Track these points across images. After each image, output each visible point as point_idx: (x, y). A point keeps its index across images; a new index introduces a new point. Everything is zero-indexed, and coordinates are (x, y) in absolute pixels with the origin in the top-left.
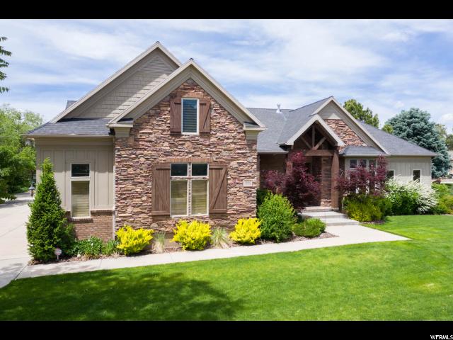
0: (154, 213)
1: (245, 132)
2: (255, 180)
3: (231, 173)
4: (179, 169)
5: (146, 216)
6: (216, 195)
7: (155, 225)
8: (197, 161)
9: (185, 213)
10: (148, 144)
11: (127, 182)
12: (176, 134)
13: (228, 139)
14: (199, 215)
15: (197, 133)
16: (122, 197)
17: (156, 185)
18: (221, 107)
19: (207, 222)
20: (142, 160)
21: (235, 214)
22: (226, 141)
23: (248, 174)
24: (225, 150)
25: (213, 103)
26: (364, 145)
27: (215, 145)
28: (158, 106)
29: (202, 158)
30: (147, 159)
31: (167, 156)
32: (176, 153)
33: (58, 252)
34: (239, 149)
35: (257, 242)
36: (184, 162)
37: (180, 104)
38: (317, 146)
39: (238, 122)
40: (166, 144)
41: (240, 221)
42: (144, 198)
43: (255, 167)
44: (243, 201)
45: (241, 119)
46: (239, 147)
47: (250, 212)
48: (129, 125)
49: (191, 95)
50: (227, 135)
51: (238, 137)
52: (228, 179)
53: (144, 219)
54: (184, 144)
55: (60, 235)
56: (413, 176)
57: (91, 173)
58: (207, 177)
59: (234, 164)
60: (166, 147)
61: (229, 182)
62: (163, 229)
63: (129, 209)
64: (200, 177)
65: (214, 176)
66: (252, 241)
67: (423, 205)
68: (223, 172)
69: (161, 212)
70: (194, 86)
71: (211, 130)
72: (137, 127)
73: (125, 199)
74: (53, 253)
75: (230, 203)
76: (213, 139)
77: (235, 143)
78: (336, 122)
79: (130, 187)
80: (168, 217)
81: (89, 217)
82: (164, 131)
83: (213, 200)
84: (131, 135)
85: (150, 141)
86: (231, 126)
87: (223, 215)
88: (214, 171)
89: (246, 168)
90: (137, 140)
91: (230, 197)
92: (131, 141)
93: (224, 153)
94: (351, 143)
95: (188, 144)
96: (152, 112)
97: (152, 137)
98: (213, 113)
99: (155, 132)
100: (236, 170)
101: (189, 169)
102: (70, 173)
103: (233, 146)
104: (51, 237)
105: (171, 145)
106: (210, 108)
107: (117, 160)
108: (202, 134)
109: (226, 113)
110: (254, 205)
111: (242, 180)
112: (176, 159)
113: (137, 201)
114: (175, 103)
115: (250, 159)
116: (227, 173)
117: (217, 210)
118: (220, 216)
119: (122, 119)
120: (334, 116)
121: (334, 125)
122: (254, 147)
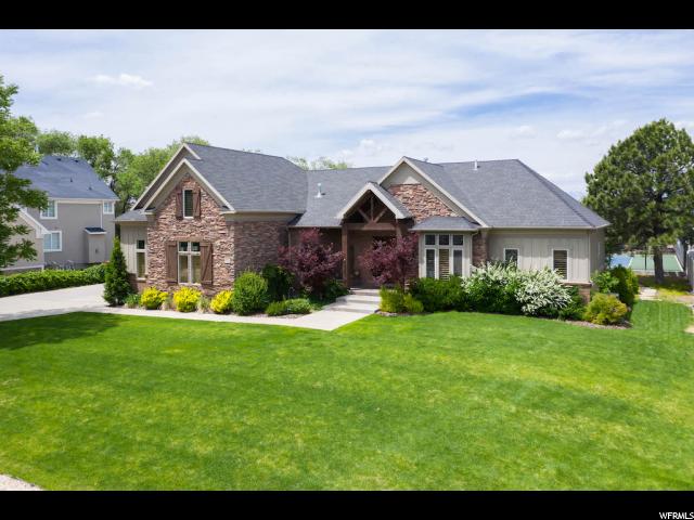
0: (169, 279)
1: (223, 215)
2: (232, 257)
3: (216, 252)
4: (184, 245)
5: (165, 281)
6: (204, 268)
7: (169, 289)
8: (194, 239)
9: (188, 282)
10: (165, 226)
12: (180, 218)
13: (213, 221)
14: (196, 284)
15: (193, 217)
17: (168, 259)
18: (207, 194)
19: (200, 291)
20: (162, 238)
21: (219, 286)
22: (211, 223)
23: (227, 252)
24: (211, 231)
25: (202, 191)
26: (453, 215)
27: (204, 226)
28: (169, 197)
29: (197, 237)
30: (164, 238)
31: (175, 235)
32: (180, 233)
34: (221, 230)
36: (186, 240)
37: (182, 193)
38: (377, 219)
39: (219, 207)
40: (174, 226)
41: (221, 293)
42: (163, 268)
43: (233, 245)
44: (225, 276)
45: (221, 204)
46: (221, 228)
47: (229, 285)
48: (151, 213)
49: (188, 186)
50: (212, 217)
51: (220, 219)
52: (213, 256)
53: (163, 283)
54: (184, 226)
56: (552, 259)
57: (145, 247)
58: (200, 253)
59: (218, 243)
60: (174, 228)
61: (214, 258)
64: (196, 253)
65: (203, 252)
67: (529, 302)
68: (208, 249)
69: (172, 280)
70: (190, 178)
71: (201, 214)
72: (157, 215)
74: (114, 301)
75: (215, 276)
76: (203, 221)
77: (218, 225)
78: (414, 187)
80: (177, 283)
81: (144, 279)
82: (173, 216)
83: (203, 272)
84: (154, 220)
85: (166, 224)
86: (215, 210)
87: (211, 286)
88: (203, 248)
89: (226, 246)
90: (158, 223)
91: (215, 271)
92: (155, 225)
93: (211, 233)
94: (434, 212)
95: (188, 226)
96: (166, 201)
97: (167, 221)
98: (202, 199)
99: (168, 217)
100: (219, 248)
101: (189, 246)
102: (136, 246)
103: (216, 227)
105: (178, 227)
106: (200, 196)
107: (148, 238)
108: (196, 218)
109: (211, 199)
110: (232, 280)
111: (223, 257)
112: (181, 238)
113: (159, 269)
114: (179, 194)
115: (229, 239)
116: (212, 250)
117: (206, 281)
118: (209, 285)
119: (148, 209)
120: (411, 180)
121: (411, 192)
122: (232, 228)
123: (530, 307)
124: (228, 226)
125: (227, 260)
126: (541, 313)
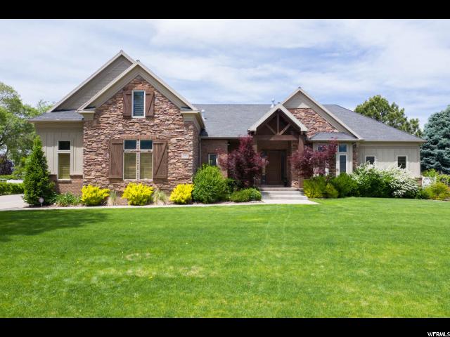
0: (110, 177)
1: (182, 115)
2: (191, 153)
3: (171, 147)
4: (130, 144)
5: (105, 179)
6: (158, 164)
7: (111, 186)
8: (144, 138)
9: (135, 178)
10: (107, 125)
11: (91, 153)
12: (127, 117)
13: (168, 120)
14: (146, 179)
15: (144, 117)
16: (88, 164)
17: (112, 156)
18: (163, 96)
19: (151, 186)
20: (103, 137)
21: (174, 180)
22: (167, 122)
23: (185, 149)
24: (166, 129)
25: (156, 93)
26: (335, 131)
27: (158, 126)
28: (114, 97)
29: (148, 135)
30: (106, 136)
31: (121, 134)
32: (127, 132)
33: (41, 200)
34: (178, 129)
35: (188, 202)
36: (134, 139)
37: (131, 95)
38: (282, 132)
39: (176, 107)
40: (120, 125)
41: (179, 186)
42: (104, 166)
43: (191, 143)
44: (182, 170)
45: (180, 105)
46: (177, 127)
47: (187, 179)
48: (92, 111)
49: (139, 88)
50: (168, 117)
51: (177, 119)
52: (168, 153)
53: (104, 181)
54: (133, 125)
55: (42, 188)
56: (397, 162)
57: (71, 147)
58: (152, 150)
59: (174, 140)
60: (120, 127)
61: (169, 154)
62: (117, 189)
63: (93, 173)
64: (146, 151)
65: (157, 150)
66: (183, 201)
67: (399, 188)
68: (164, 146)
69: (116, 177)
70: (142, 81)
71: (154, 114)
72: (99, 113)
73: (90, 165)
74: (38, 201)
75: (170, 171)
76: (157, 121)
77: (174, 124)
78: (306, 110)
79: (94, 157)
80: (121, 180)
81: (69, 180)
82: (119, 115)
83: (156, 169)
84: (94, 119)
85: (108, 123)
86: (172, 111)
87: (165, 181)
88: (157, 146)
89: (183, 143)
90: (99, 123)
91: (170, 167)
92: (95, 123)
93: (166, 132)
94: (321, 129)
95: (137, 125)
96: (110, 102)
97: (110, 121)
98: (156, 101)
99: (112, 116)
100: (175, 145)
101: (138, 144)
102: (57, 147)
103: (172, 126)
104: (35, 189)
105: (124, 126)
106: (154, 97)
107: (85, 137)
108: (148, 117)
109: (167, 100)
110: (190, 174)
111: (180, 153)
112: (128, 136)
113: (99, 167)
114: (127, 95)
115: (187, 137)
116: (167, 147)
117: (159, 176)
118: (162, 181)
119: (88, 108)
120: (303, 106)
121: (303, 114)
122: (191, 127)
123: (400, 192)
124: (186, 126)
125: (185, 156)
126: (409, 195)
